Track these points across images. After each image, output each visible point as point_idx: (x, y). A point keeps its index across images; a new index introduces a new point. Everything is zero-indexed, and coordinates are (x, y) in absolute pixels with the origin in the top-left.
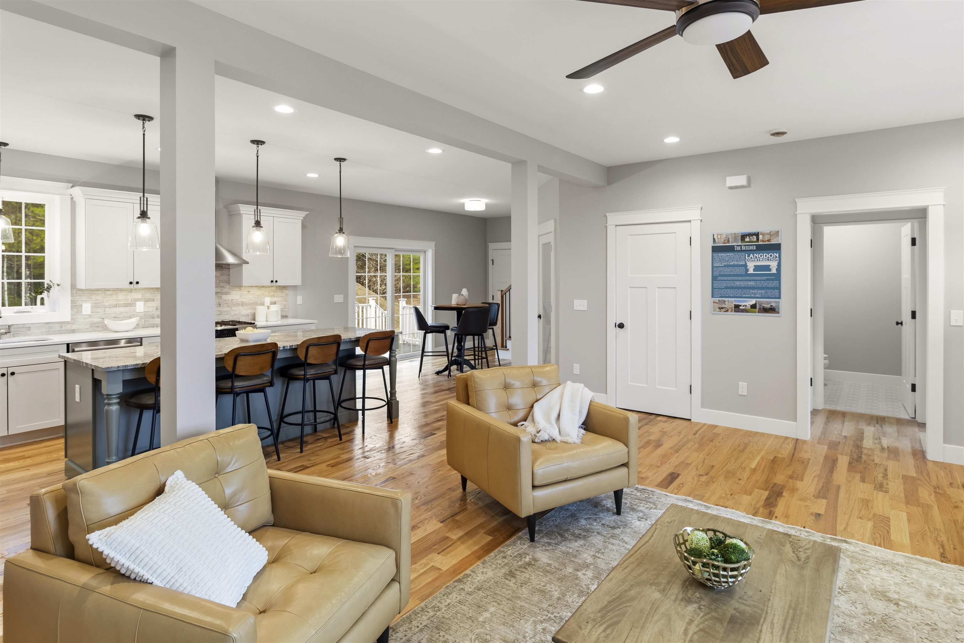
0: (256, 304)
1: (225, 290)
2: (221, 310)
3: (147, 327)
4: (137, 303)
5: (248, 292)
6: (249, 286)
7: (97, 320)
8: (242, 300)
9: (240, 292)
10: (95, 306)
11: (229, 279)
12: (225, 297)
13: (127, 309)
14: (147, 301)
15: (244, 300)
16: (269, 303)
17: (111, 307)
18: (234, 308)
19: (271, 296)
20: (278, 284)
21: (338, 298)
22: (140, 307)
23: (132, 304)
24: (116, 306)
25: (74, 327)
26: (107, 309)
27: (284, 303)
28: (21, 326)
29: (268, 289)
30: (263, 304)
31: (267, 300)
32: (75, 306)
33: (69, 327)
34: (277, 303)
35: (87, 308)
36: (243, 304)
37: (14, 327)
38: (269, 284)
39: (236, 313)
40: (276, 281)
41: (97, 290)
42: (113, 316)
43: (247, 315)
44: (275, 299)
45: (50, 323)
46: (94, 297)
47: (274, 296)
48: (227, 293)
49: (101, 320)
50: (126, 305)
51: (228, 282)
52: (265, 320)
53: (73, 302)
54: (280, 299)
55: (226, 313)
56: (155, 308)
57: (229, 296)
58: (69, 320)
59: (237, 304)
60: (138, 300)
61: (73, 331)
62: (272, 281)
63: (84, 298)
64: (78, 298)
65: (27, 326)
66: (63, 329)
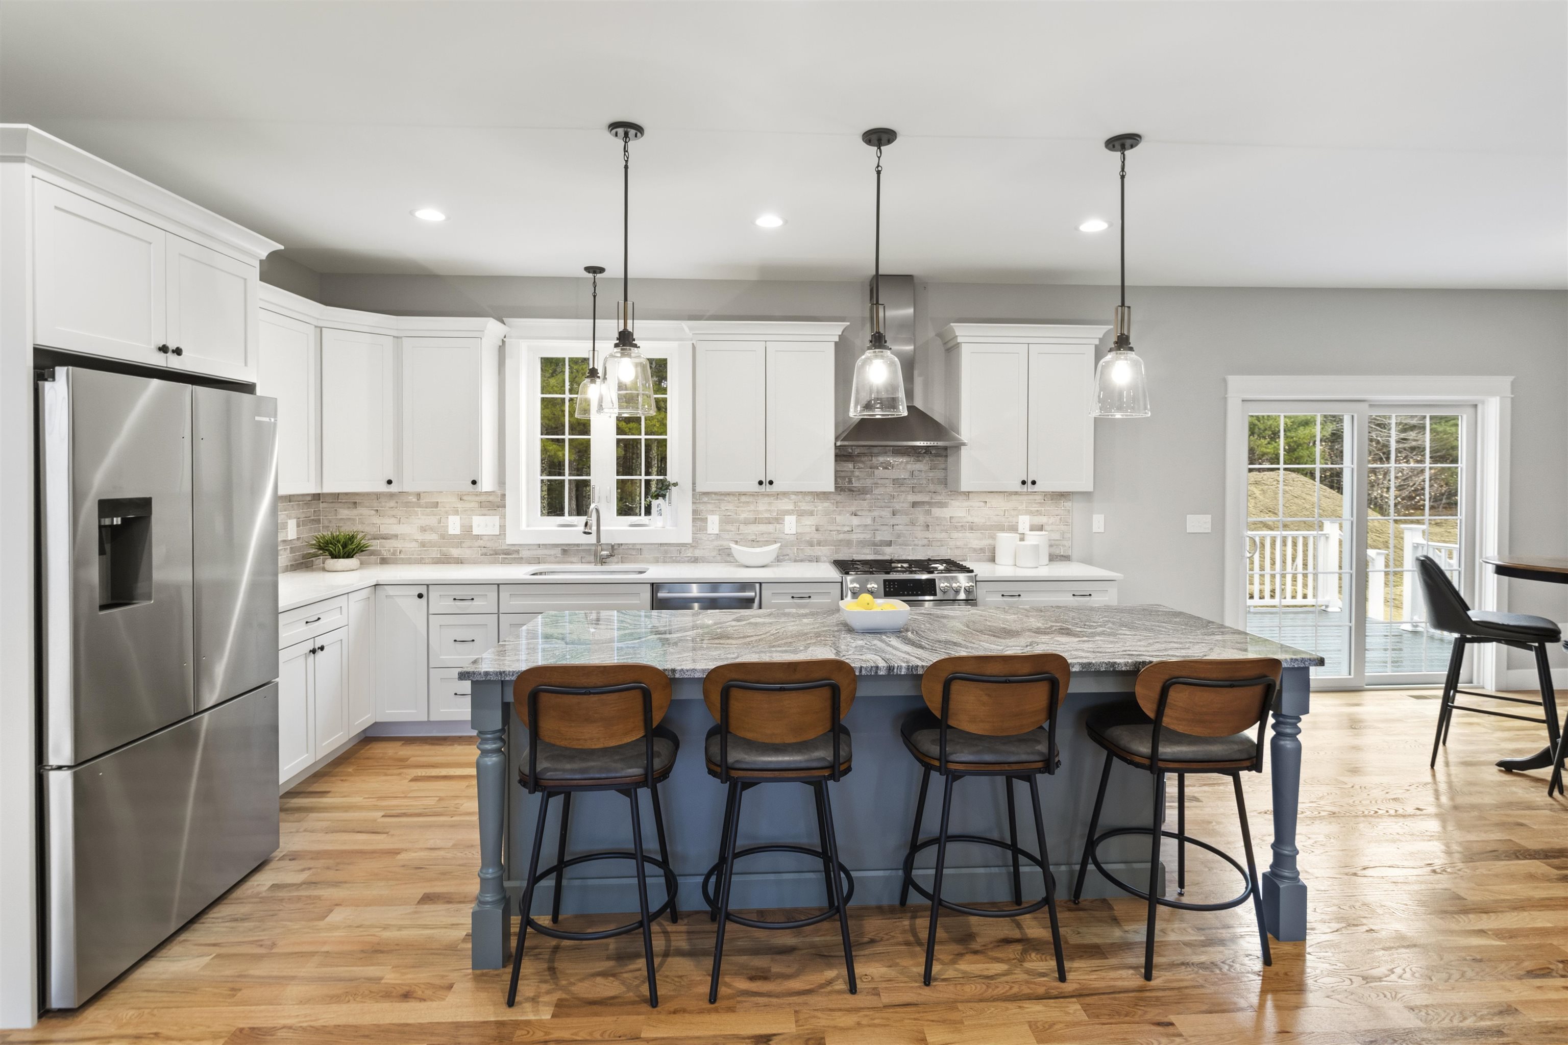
0: (1002, 529)
1: (938, 498)
2: (930, 536)
3: (802, 561)
4: (787, 518)
5: (983, 504)
6: (986, 492)
7: (727, 543)
8: (970, 519)
9: (966, 504)
10: (726, 521)
11: (946, 476)
12: (937, 512)
13: (770, 528)
14: (801, 514)
15: (976, 520)
16: (1028, 527)
17: (747, 522)
18: (955, 535)
19: (1031, 513)
20: (1036, 488)
21: (1199, 523)
22: (790, 525)
23: (777, 521)
24: (756, 521)
25: (698, 553)
26: (742, 526)
27: (1063, 527)
28: (631, 546)
29: (1025, 498)
30: (1014, 529)
31: (1024, 522)
32: (698, 519)
33: (689, 553)
34: (1046, 527)
35: (713, 524)
36: (972, 528)
37: (623, 547)
38: (1018, 487)
39: (958, 544)
40: (1034, 483)
41: (729, 494)
42: (750, 538)
43: (981, 549)
44: (1042, 520)
45: (666, 544)
46: (724, 506)
47: (1039, 513)
48: (942, 505)
50: (769, 522)
51: (944, 482)
52: (1011, 562)
53: (695, 512)
54: (1052, 520)
55: (939, 543)
56: (814, 528)
57: (945, 509)
58: (689, 540)
59: (962, 526)
60: (788, 512)
61: (695, 560)
62: (1024, 483)
63: (710, 507)
64: (701, 507)
65: (639, 547)
66: (681, 555)
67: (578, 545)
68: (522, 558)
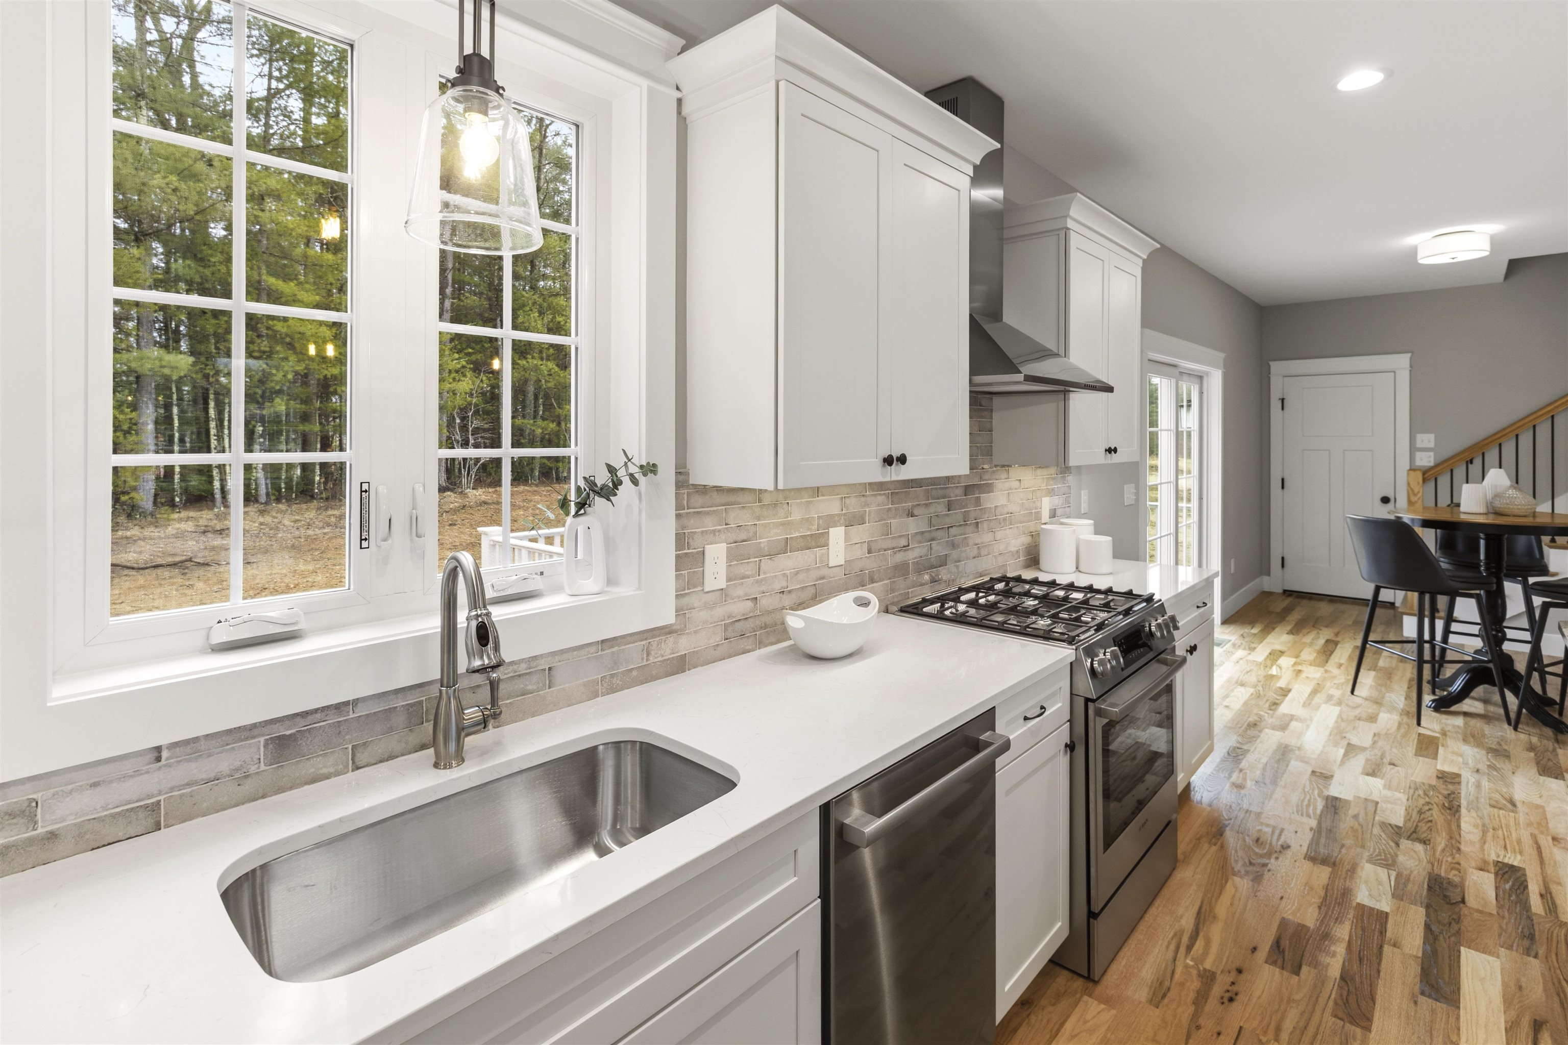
0: (1030, 517)
1: (986, 478)
2: (978, 540)
4: (832, 533)
5: (1016, 484)
7: (740, 608)
8: (1006, 509)
9: (1006, 485)
10: (737, 553)
11: (991, 441)
12: (985, 499)
13: (807, 558)
14: (849, 522)
15: (1012, 509)
16: (1048, 513)
17: (773, 553)
18: (999, 534)
19: (1049, 493)
20: (1115, 458)
21: (1129, 494)
22: (839, 547)
23: (818, 540)
24: (786, 547)
25: (684, 645)
26: (766, 564)
27: (1067, 511)
29: (1046, 472)
30: (1037, 518)
31: (1046, 506)
32: (688, 559)
33: (668, 649)
34: (1057, 511)
35: (716, 563)
36: (1010, 521)
38: (1103, 458)
39: (1001, 548)
40: (1116, 451)
42: (778, 586)
43: (1017, 551)
44: (1056, 502)
46: (737, 516)
47: (1053, 492)
48: (989, 488)
49: (750, 604)
50: (809, 544)
51: (990, 452)
53: (681, 540)
54: (1061, 500)
55: (987, 550)
57: (991, 495)
58: (669, 618)
59: (1004, 519)
61: (678, 664)
62: (1108, 451)
63: (709, 524)
64: (695, 526)
65: (544, 664)
66: (652, 660)
67: (339, 707)
68: (53, 836)
